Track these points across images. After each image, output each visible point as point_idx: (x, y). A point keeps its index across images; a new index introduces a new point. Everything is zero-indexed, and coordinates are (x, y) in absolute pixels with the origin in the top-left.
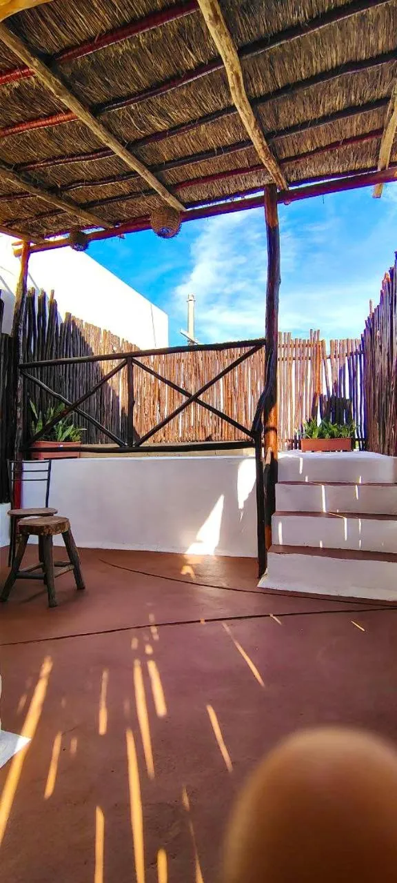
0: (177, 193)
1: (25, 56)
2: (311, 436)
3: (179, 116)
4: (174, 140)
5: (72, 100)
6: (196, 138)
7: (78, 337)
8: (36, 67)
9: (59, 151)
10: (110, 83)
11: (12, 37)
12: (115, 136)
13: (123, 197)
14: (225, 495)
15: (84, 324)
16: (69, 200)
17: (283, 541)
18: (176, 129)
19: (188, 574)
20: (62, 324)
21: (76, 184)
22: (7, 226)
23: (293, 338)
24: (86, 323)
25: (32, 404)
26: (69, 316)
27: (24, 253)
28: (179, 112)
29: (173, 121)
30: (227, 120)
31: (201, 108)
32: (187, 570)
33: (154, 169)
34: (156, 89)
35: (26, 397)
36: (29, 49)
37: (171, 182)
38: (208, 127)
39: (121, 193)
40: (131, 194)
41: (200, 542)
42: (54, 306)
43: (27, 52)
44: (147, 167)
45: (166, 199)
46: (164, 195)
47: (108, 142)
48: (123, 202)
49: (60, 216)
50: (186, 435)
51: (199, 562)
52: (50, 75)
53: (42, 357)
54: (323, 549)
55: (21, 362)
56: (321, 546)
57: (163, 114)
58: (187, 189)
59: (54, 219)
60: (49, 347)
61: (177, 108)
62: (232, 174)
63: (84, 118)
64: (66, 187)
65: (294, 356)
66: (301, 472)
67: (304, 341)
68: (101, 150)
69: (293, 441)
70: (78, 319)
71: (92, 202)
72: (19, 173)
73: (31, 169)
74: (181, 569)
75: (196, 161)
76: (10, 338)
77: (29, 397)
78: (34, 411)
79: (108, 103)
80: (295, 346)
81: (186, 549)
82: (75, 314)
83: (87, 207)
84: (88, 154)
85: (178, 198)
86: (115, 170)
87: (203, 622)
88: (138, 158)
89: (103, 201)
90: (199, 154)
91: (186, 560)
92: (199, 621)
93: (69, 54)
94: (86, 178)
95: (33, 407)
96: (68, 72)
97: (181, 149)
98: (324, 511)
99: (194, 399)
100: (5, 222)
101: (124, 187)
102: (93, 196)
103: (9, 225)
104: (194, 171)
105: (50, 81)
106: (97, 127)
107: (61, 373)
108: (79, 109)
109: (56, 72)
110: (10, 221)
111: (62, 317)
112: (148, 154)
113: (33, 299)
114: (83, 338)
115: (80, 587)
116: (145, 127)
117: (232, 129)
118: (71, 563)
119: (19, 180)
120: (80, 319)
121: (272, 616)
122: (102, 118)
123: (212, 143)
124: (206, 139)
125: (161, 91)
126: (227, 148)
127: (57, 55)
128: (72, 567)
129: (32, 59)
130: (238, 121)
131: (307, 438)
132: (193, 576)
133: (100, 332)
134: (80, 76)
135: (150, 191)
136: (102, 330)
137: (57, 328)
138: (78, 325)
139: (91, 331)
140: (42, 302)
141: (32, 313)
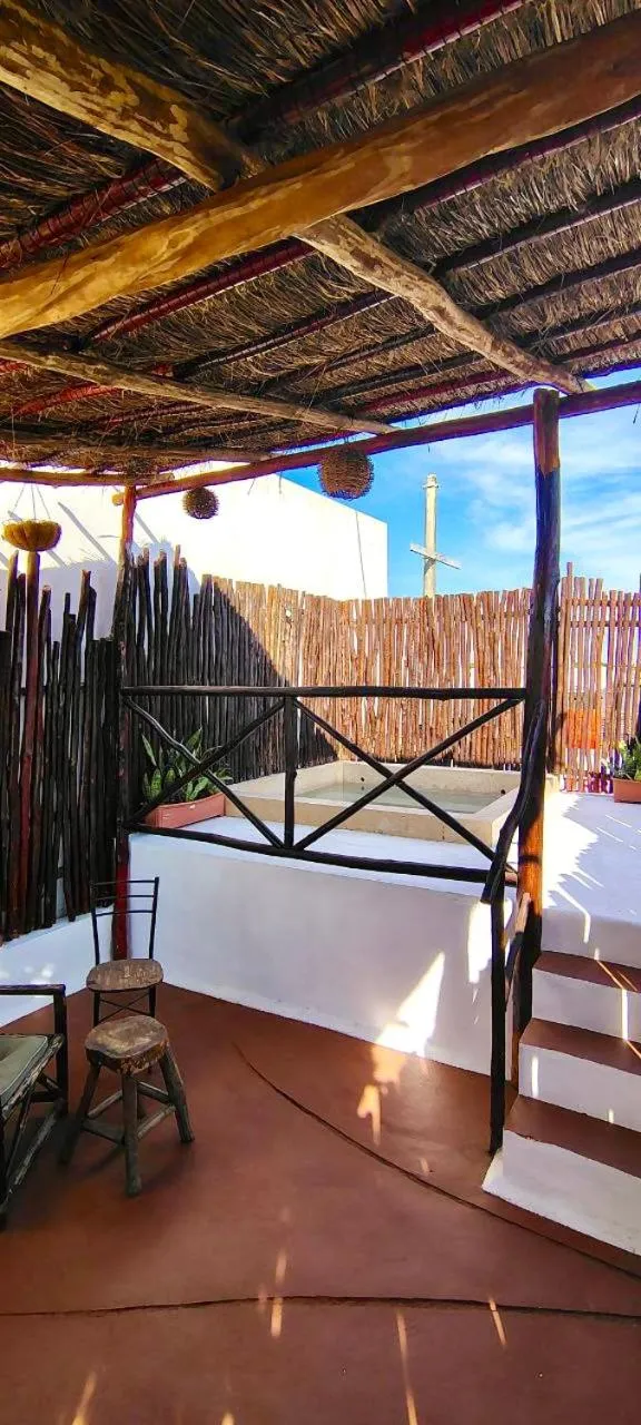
2: (633, 776)
7: (225, 611)
14: (447, 955)
15: (234, 587)
17: (540, 1094)
19: (369, 1118)
20: (195, 597)
22: (95, 472)
23: (606, 589)
24: (238, 583)
25: (145, 741)
26: (208, 579)
27: (127, 500)
32: (370, 1102)
35: (137, 732)
41: (404, 1024)
42: (181, 572)
50: (409, 747)
52: (81, 365)
54: (614, 1125)
55: (125, 685)
56: (611, 1120)
60: (174, 643)
65: (607, 619)
66: (586, 940)
67: (627, 596)
69: (599, 776)
70: (225, 580)
76: (108, 644)
77: (141, 731)
78: (150, 752)
80: (609, 604)
81: (378, 1032)
82: (219, 573)
95: (148, 746)
98: (625, 1036)
99: (396, 780)
111: (196, 585)
113: (145, 568)
114: (233, 609)
115: (186, 1136)
118: (169, 1102)
120: (228, 577)
121: (493, 1307)
128: (170, 1110)
131: (625, 777)
133: (262, 592)
136: (266, 587)
137: (187, 605)
138: (223, 589)
139: (249, 592)
140: (161, 568)
141: (144, 595)
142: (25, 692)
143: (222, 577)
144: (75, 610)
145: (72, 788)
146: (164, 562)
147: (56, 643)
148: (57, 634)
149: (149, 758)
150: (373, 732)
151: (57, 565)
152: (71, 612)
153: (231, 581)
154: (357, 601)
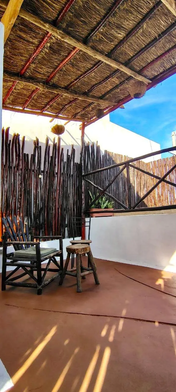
0: (144, 74)
1: (41, 24)
3: (129, 24)
4: (132, 41)
5: (71, 39)
6: (143, 34)
7: (111, 160)
8: (48, 28)
9: (80, 72)
10: (86, 21)
11: (33, 17)
12: (100, 52)
13: (117, 87)
15: (114, 155)
16: (93, 97)
18: (130, 33)
19: (160, 285)
20: (103, 156)
21: (93, 87)
22: (74, 117)
24: (115, 154)
25: (90, 192)
26: (106, 151)
27: (83, 128)
28: (127, 21)
29: (127, 29)
30: (158, 13)
31: (139, 12)
32: (160, 282)
33: (127, 64)
34: (109, 12)
36: (43, 20)
37: (139, 69)
38: (148, 24)
39: (116, 85)
40: (120, 83)
42: (98, 148)
43: (42, 22)
44: (122, 64)
45: (137, 78)
46: (135, 76)
47: (95, 56)
48: (118, 89)
49: (92, 106)
51: (170, 277)
52: (56, 30)
53: (94, 169)
55: (83, 174)
57: (119, 27)
58: (149, 69)
59: (91, 108)
61: (125, 19)
62: (173, 49)
63: (80, 46)
64: (90, 91)
68: (97, 63)
71: (104, 94)
72: (68, 90)
73: (72, 86)
74: (157, 280)
75: (148, 49)
76: (79, 164)
77: (88, 189)
78: (91, 195)
79: (89, 34)
81: (164, 267)
82: (109, 150)
83: (102, 98)
84: (92, 68)
85: (145, 77)
86: (108, 73)
87: (157, 324)
88: (116, 60)
89: (108, 92)
90: (148, 44)
91: (162, 275)
92: (154, 322)
93: (61, 14)
94: (96, 82)
95: (90, 193)
96: (64, 25)
97: (138, 45)
99: (163, 180)
100: (73, 116)
101: (115, 80)
102: (104, 91)
103: (75, 116)
104: (149, 56)
105: (57, 33)
106: (87, 49)
107: (103, 178)
108: (75, 42)
109: (59, 28)
110: (74, 115)
111: (103, 153)
112: (121, 56)
113: (88, 147)
114: (114, 160)
115: (97, 283)
116: (113, 40)
117: (163, 18)
118: (92, 270)
119: (68, 93)
120: (112, 152)
122: (90, 44)
123: (154, 34)
124: (150, 32)
125: (112, 12)
126: (164, 33)
127: (57, 18)
128: (91, 272)
129: (45, 24)
130: (166, 11)
132: (163, 286)
133: (122, 157)
134: (71, 24)
135: (130, 78)
136: (123, 156)
137: (100, 158)
138: (111, 155)
139: (118, 157)
140: (93, 147)
141: (88, 153)
142: (57, 174)
143: (110, 151)
144: (70, 154)
145: (70, 201)
146: (93, 145)
147: (65, 162)
148: (65, 160)
149: (91, 196)
150: (160, 200)
151: (65, 145)
152: (69, 154)
153: (112, 153)
154: (151, 162)
